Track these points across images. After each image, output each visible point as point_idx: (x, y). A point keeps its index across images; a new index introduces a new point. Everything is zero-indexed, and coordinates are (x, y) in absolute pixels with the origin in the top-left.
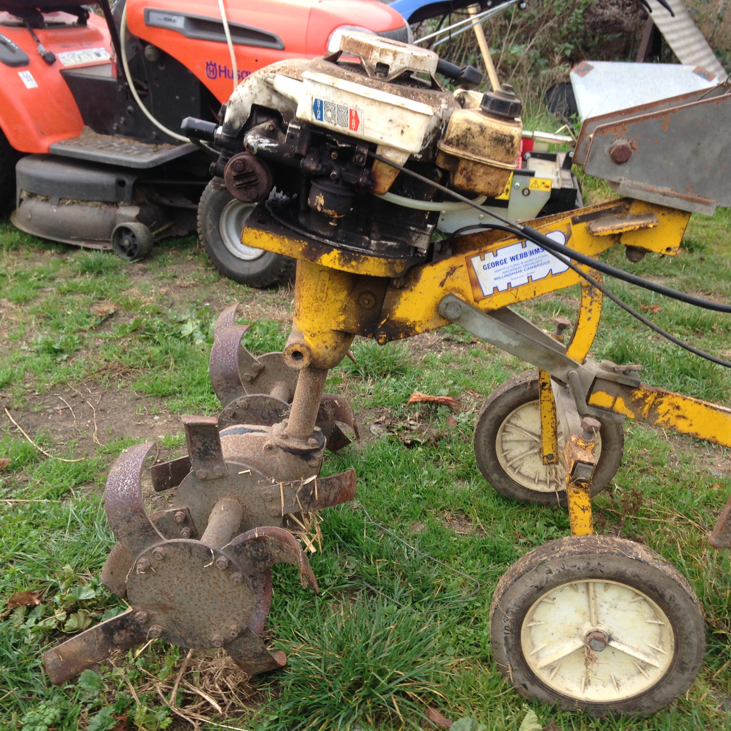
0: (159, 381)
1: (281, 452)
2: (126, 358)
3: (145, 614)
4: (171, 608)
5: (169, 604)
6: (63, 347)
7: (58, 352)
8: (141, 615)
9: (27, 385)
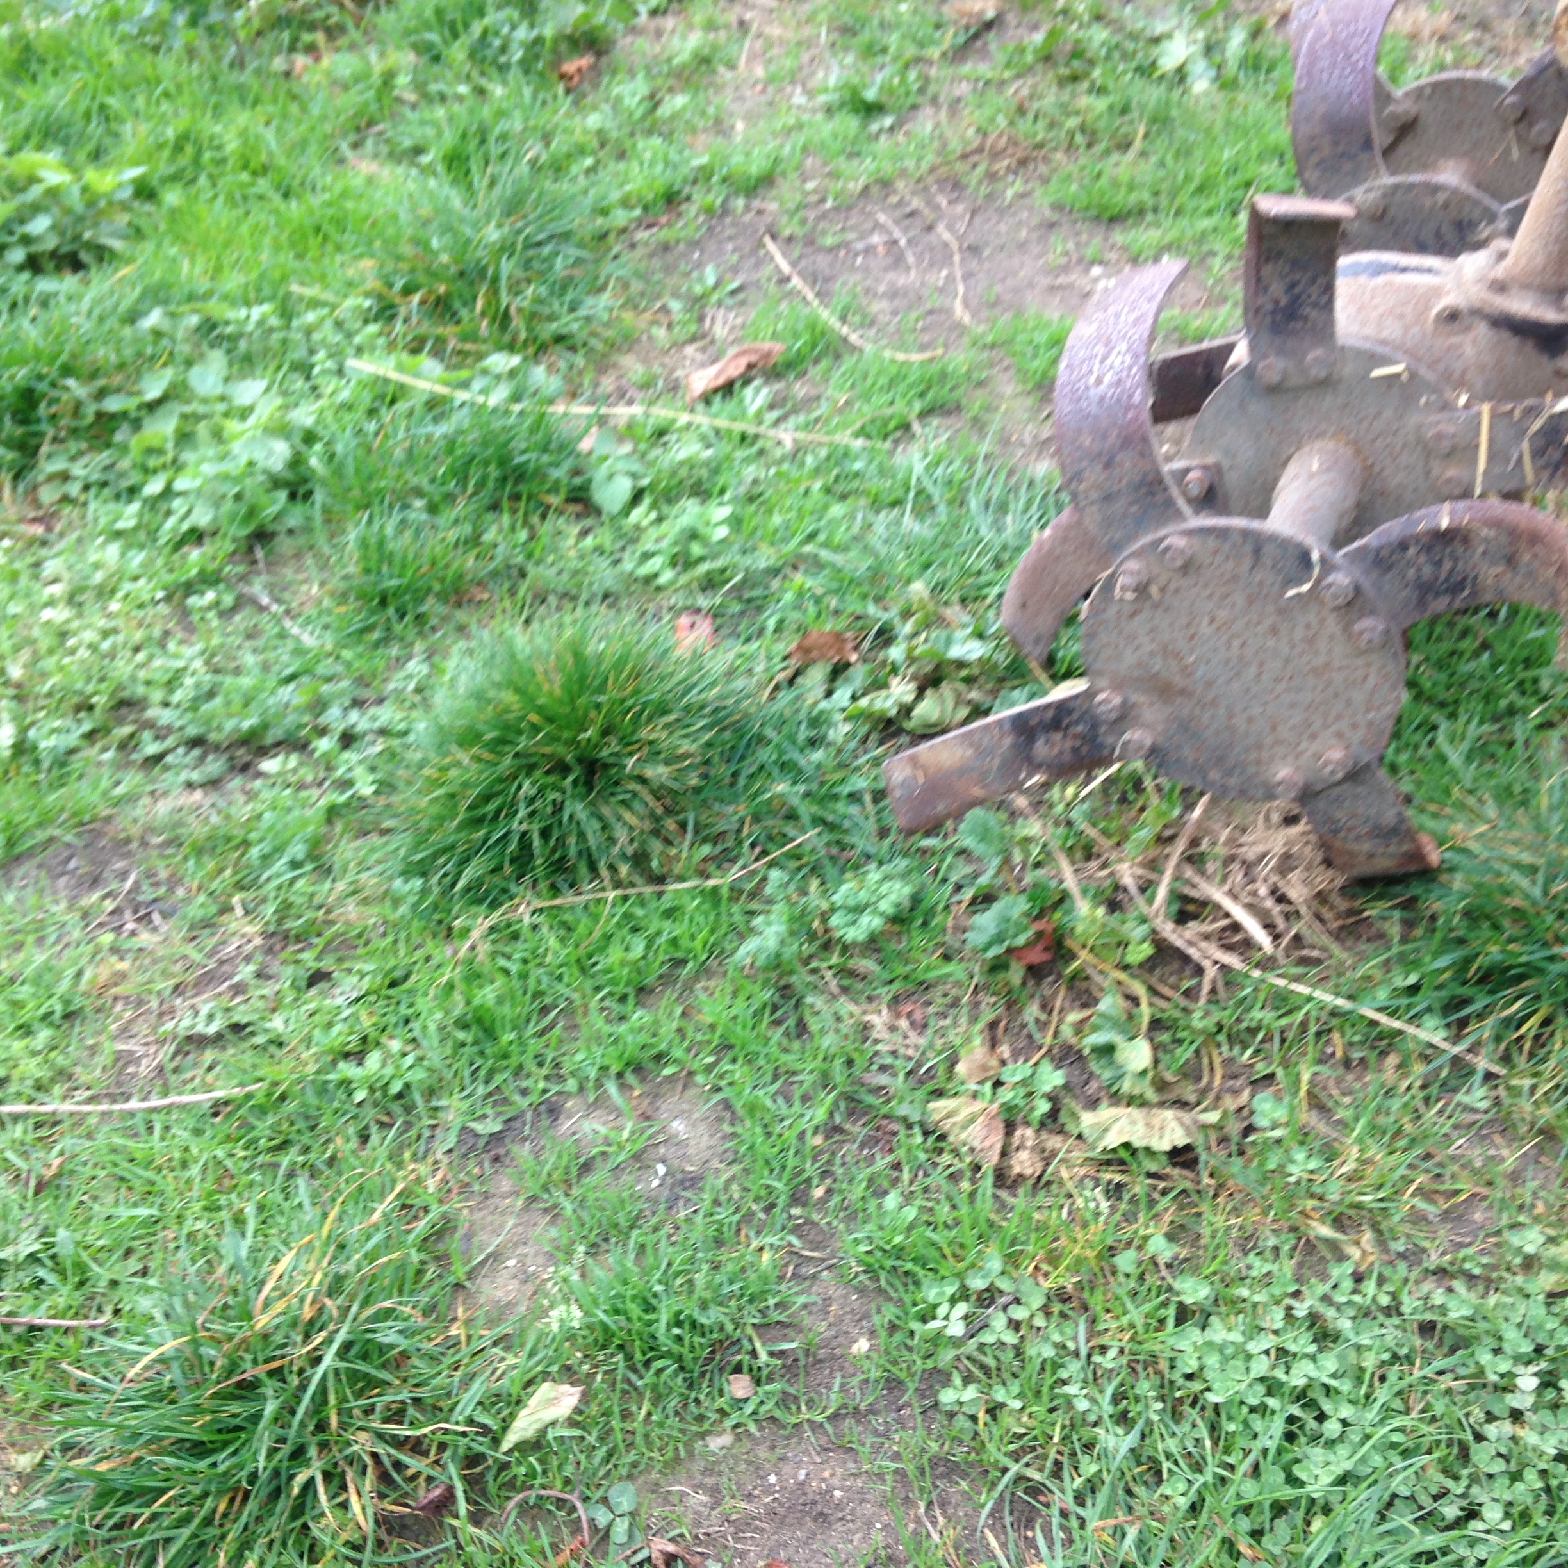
0: (1104, 181)
1: (1482, 329)
2: (1024, 125)
3: (1117, 700)
4: (1183, 692)
5: (1179, 681)
6: (884, 99)
7: (872, 110)
8: (1108, 700)
9: (810, 185)
